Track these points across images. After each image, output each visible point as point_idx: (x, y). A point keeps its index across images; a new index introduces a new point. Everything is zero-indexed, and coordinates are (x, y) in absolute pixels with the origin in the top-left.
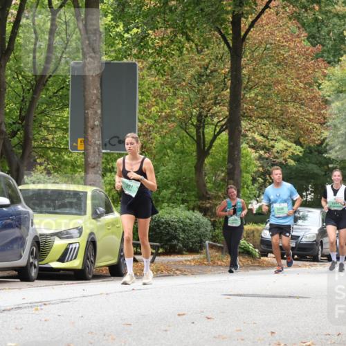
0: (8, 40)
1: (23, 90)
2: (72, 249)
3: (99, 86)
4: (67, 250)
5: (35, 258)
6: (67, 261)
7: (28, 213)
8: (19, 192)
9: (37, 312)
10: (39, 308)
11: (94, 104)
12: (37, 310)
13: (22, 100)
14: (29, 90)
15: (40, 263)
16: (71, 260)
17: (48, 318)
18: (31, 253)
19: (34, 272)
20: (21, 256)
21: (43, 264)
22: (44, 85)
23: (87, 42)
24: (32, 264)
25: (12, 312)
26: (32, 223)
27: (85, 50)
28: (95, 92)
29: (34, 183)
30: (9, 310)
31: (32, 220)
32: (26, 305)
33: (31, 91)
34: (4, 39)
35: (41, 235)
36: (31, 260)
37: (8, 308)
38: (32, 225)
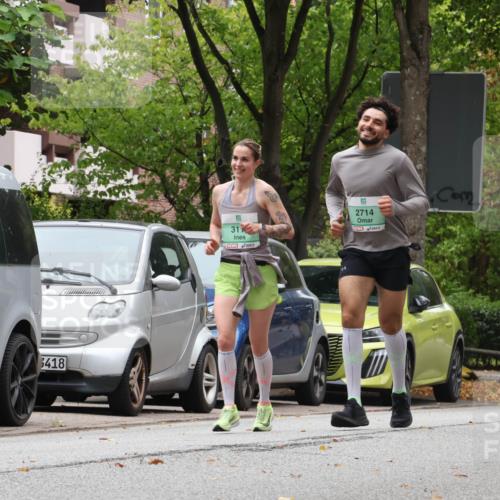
0: (288, 38)
1: (309, 115)
2: (377, 357)
3: (424, 109)
4: (369, 358)
5: (321, 370)
6: (370, 376)
7: (311, 301)
8: (299, 270)
9: (323, 452)
10: (326, 445)
11: (416, 137)
12: (323, 448)
13: (308, 131)
14: (317, 116)
15: (329, 377)
16: (376, 374)
17: (340, 461)
18: (316, 362)
19: (319, 392)
20: (299, 368)
21: (332, 380)
22: (341, 108)
23: (409, 42)
24: (316, 378)
25: (285, 449)
26: (318, 316)
27: (405, 54)
28: (418, 118)
29: (321, 257)
30: (282, 447)
31: (318, 313)
32: (307, 441)
33: (321, 117)
34: (282, 38)
35: (330, 336)
36: (315, 373)
37: (280, 444)
38: (317, 321)
